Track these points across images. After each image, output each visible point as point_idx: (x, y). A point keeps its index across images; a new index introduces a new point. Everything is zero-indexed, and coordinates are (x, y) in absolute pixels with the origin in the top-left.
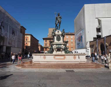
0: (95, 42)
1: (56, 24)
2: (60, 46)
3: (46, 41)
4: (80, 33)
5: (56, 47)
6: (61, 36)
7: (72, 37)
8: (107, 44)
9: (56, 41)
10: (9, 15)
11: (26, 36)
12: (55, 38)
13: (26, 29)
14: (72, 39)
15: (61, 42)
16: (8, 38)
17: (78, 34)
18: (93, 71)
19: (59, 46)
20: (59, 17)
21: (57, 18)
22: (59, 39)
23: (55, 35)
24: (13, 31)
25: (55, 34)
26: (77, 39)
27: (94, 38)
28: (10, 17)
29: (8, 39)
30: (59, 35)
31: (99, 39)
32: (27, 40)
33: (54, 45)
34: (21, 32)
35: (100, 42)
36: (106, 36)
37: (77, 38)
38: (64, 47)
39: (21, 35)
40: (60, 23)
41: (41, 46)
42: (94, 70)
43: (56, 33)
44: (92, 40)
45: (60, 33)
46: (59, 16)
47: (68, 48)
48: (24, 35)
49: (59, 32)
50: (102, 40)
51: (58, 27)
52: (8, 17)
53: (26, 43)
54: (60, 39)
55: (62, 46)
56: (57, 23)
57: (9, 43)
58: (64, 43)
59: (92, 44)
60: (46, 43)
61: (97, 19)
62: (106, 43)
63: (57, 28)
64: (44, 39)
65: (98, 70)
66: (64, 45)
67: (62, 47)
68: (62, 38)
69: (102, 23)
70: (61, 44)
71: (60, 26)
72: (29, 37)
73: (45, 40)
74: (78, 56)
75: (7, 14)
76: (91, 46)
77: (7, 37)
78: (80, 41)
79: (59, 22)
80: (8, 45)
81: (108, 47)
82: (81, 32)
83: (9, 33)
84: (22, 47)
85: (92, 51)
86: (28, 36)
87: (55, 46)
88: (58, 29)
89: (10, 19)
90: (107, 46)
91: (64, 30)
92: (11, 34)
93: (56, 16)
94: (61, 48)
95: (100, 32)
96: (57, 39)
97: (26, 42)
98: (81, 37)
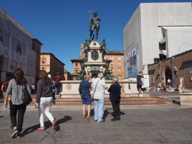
0: (157, 65)
1: (90, 30)
2: (97, 67)
3: (77, 65)
4: (132, 51)
5: (89, 70)
6: (99, 51)
7: (119, 58)
8: (176, 69)
9: (90, 60)
10: (11, 19)
11: (41, 56)
12: (90, 54)
13: (42, 44)
14: (119, 62)
15: (100, 61)
16: (10, 58)
17: (130, 53)
18: (152, 108)
19: (95, 69)
20: (97, 18)
21: (92, 21)
22: (95, 57)
23: (89, 50)
24: (18, 46)
25: (88, 47)
26: (128, 62)
27: (155, 59)
28: (13, 21)
29: (10, 60)
30: (95, 50)
31: (163, 60)
32: (43, 63)
33: (86, 66)
34: (33, 49)
35: (165, 65)
36: (174, 55)
37: (128, 59)
38: (104, 69)
39: (34, 53)
40: (97, 29)
41: (68, 73)
42: (155, 107)
43: (91, 45)
44: (152, 62)
45: (98, 46)
46: (96, 16)
47: (111, 72)
48: (39, 53)
49: (95, 45)
50: (167, 63)
51: (94, 35)
52: (9, 22)
53: (43, 68)
54: (98, 56)
55: (102, 67)
56: (93, 29)
57: (12, 67)
58: (104, 64)
59: (152, 68)
60: (76, 67)
61: (160, 28)
62: (175, 67)
63: (92, 38)
64: (73, 61)
65: (161, 107)
66: (104, 66)
67: (101, 70)
68: (100, 55)
69: (169, 34)
70: (99, 66)
71: (97, 34)
72: (48, 58)
73: (74, 64)
74: (128, 84)
75: (8, 16)
76: (151, 73)
77: (7, 57)
78: (132, 64)
79: (95, 27)
80: (9, 70)
81: (177, 72)
82: (135, 49)
83: (11, 50)
84: (36, 75)
85: (151, 80)
86: (46, 56)
87: (88, 68)
88: (94, 39)
89: (13, 24)
90: (175, 72)
91: (104, 41)
92: (15, 52)
93: (91, 17)
94: (99, 72)
95: (165, 49)
96: (92, 56)
97: (43, 66)
98: (135, 57)
